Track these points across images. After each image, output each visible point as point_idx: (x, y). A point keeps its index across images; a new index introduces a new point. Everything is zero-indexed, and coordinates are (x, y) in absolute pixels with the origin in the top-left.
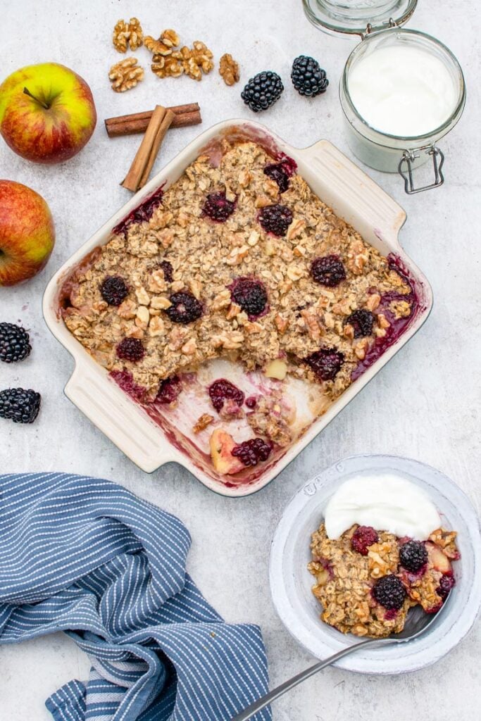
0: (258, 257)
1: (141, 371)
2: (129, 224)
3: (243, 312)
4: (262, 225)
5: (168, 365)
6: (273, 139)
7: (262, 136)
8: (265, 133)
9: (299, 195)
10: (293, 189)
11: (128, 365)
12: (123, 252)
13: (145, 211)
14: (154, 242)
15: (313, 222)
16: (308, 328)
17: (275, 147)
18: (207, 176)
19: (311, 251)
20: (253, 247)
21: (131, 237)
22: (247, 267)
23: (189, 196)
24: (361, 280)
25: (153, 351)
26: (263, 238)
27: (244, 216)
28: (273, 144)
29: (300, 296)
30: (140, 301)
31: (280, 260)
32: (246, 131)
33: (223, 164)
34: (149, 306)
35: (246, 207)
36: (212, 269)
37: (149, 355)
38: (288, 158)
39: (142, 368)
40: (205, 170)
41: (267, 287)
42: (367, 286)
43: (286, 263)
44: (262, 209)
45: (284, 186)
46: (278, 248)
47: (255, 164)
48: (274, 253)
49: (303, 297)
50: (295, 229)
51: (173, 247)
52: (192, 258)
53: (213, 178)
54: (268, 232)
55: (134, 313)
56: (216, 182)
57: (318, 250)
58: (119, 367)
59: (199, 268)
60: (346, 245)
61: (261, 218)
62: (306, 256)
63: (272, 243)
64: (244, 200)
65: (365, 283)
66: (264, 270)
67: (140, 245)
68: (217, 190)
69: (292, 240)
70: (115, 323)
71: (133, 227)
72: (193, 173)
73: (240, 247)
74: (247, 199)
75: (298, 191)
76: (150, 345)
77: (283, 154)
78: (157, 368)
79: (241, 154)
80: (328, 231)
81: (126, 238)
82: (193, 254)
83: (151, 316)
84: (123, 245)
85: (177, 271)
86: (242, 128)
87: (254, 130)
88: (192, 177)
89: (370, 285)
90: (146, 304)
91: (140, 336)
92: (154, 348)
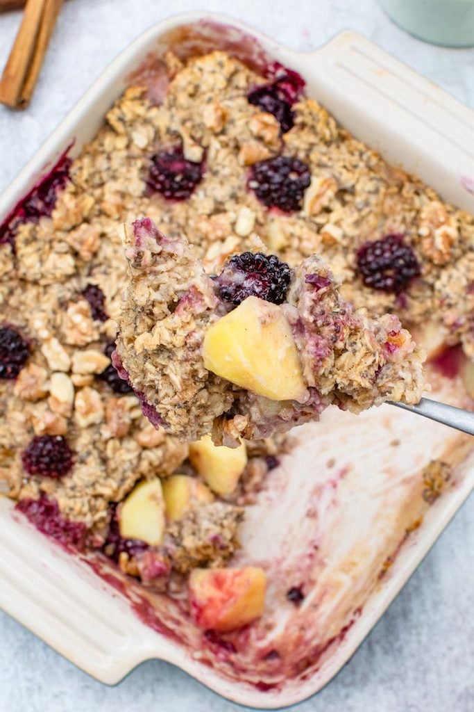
1: (71, 493)
2: (16, 226)
4: (258, 197)
5: (118, 475)
6: (255, 41)
7: (234, 37)
8: (238, 30)
9: (316, 133)
10: (303, 125)
11: (47, 485)
12: (11, 279)
13: (42, 198)
14: (66, 253)
15: (348, 179)
17: (261, 55)
18: (146, 122)
19: (353, 232)
20: (246, 238)
21: (23, 250)
23: (118, 161)
24: (450, 277)
25: (89, 453)
26: (261, 220)
27: (222, 183)
28: (256, 49)
30: (54, 365)
31: (299, 255)
32: (206, 32)
33: (171, 97)
34: (70, 373)
35: (224, 167)
37: (83, 462)
38: (287, 71)
39: (73, 488)
40: (141, 110)
42: (465, 283)
44: (252, 167)
45: (287, 122)
46: (292, 235)
47: (229, 89)
50: (319, 196)
51: (101, 256)
53: (157, 123)
54: (270, 207)
55: (45, 388)
56: (163, 130)
57: (365, 228)
58: (31, 491)
60: (413, 214)
61: (254, 184)
62: (345, 243)
63: (278, 226)
64: (220, 156)
65: (458, 279)
67: (42, 261)
68: (168, 145)
69: (315, 215)
70: (14, 410)
71: (24, 230)
72: (120, 119)
73: (223, 240)
74: (223, 154)
75: (313, 127)
76: (82, 443)
77: (277, 65)
78: (102, 485)
79: (202, 75)
80: (376, 191)
81: (14, 252)
83: (77, 389)
84: (10, 266)
85: (113, 298)
86: (198, 29)
87: (220, 29)
88: (120, 127)
89: (468, 280)
90: (65, 369)
91: (61, 429)
92: (90, 447)
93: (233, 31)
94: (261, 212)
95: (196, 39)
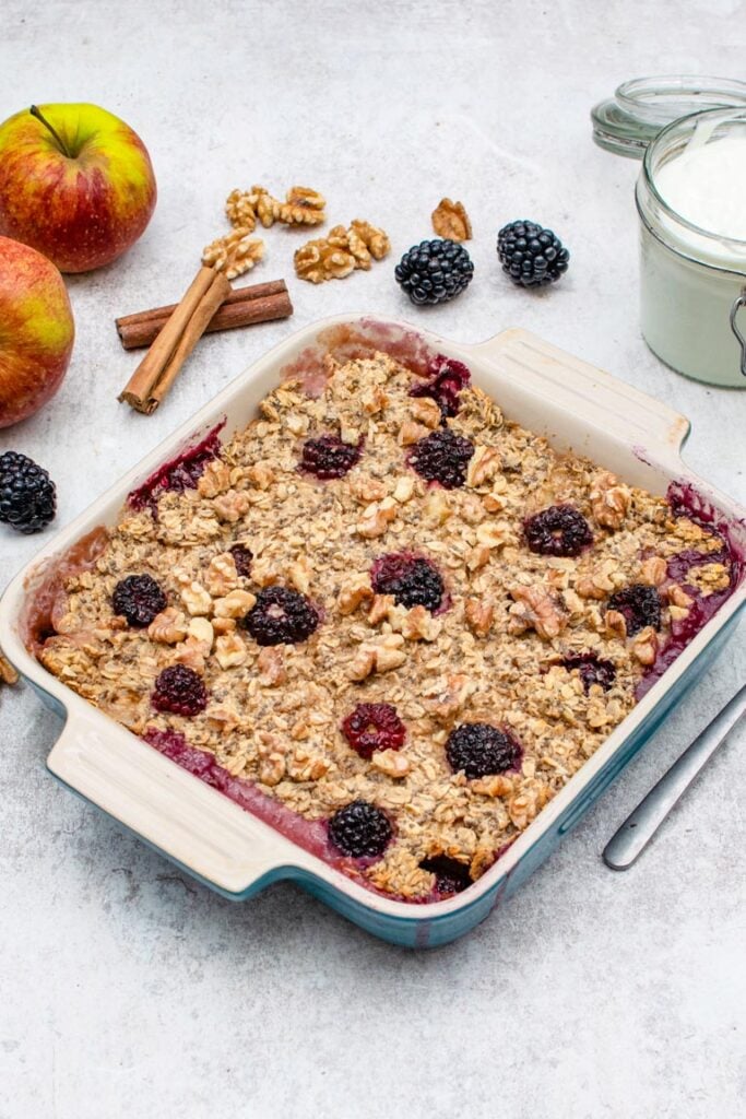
0: (417, 521)
2: (159, 493)
3: (401, 605)
4: (417, 471)
5: (256, 712)
6: (418, 336)
7: (396, 337)
8: (401, 328)
9: (480, 419)
10: (468, 413)
11: (175, 720)
12: (151, 540)
13: (188, 468)
14: (211, 517)
15: (513, 459)
16: (534, 617)
17: (423, 352)
18: (302, 412)
19: (517, 503)
20: (404, 504)
21: (163, 511)
22: (397, 538)
23: (271, 443)
24: (624, 538)
25: (226, 693)
26: (421, 491)
27: (380, 462)
28: (419, 346)
29: (507, 574)
30: (193, 609)
31: (461, 522)
32: (367, 334)
33: (329, 392)
34: (210, 616)
35: (382, 448)
36: (330, 545)
37: (219, 701)
38: (452, 363)
40: (296, 400)
41: (442, 566)
42: (638, 546)
43: (472, 524)
44: (411, 446)
46: (453, 502)
47: (390, 385)
48: (447, 510)
49: (514, 575)
50: (483, 463)
51: (248, 520)
52: (287, 532)
53: (312, 413)
54: (430, 482)
55: (183, 630)
56: (320, 418)
57: (532, 502)
58: (160, 724)
59: (303, 546)
60: (584, 489)
61: (414, 459)
62: (509, 511)
63: (438, 498)
64: (380, 441)
65: (632, 542)
66: (431, 541)
67: (184, 526)
68: (322, 432)
69: (478, 487)
70: (145, 656)
71: (169, 497)
72: (274, 405)
73: (380, 500)
74: (381, 439)
75: (477, 412)
76: (219, 684)
77: (440, 359)
79: (362, 370)
80: (545, 468)
81: (154, 516)
82: (289, 525)
83: (219, 632)
84: (149, 527)
85: (259, 556)
86: (358, 329)
87: (382, 329)
88: (274, 412)
89: (642, 545)
90: (206, 610)
91: (197, 664)
92: (229, 687)
93: (394, 331)
94: (421, 483)
95: (356, 342)
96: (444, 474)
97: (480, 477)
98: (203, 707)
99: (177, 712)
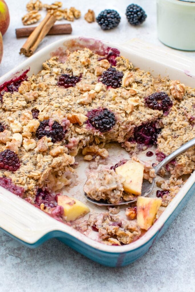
0: (104, 98)
1: (18, 175)
2: (4, 93)
4: (103, 83)
6: (100, 41)
7: (92, 43)
8: (94, 39)
9: (125, 66)
10: (120, 65)
13: (15, 85)
14: (24, 101)
15: (138, 79)
17: (102, 47)
18: (58, 67)
19: (142, 92)
20: (98, 93)
21: (5, 98)
22: (96, 104)
23: (47, 76)
24: (185, 103)
25: (28, 161)
26: (105, 89)
27: (88, 80)
28: (100, 45)
29: (142, 115)
30: (14, 130)
31: (121, 98)
32: (81, 42)
33: (68, 61)
34: (21, 133)
35: (89, 76)
36: (70, 106)
37: (25, 164)
38: (112, 50)
39: (19, 173)
40: (56, 63)
41: (115, 113)
42: (192, 104)
43: (126, 99)
44: (100, 76)
45: (114, 63)
46: (117, 92)
48: (115, 95)
49: (144, 115)
50: (127, 78)
51: (38, 100)
52: (52, 102)
53: (62, 67)
56: (65, 69)
57: (147, 92)
59: (59, 107)
60: (166, 87)
61: (101, 79)
62: (139, 95)
63: (112, 92)
65: (189, 103)
66: (110, 105)
67: (13, 104)
68: (66, 73)
69: (126, 87)
71: (7, 94)
72: (48, 64)
73: (89, 91)
74: (88, 74)
75: (123, 64)
76: (25, 157)
77: (109, 49)
78: (33, 172)
79: (80, 54)
80: (151, 81)
81: (1, 100)
82: (54, 100)
83: (24, 137)
85: (42, 111)
86: (78, 41)
87: (86, 41)
88: (48, 67)
89: (193, 103)
90: (20, 130)
91: (16, 150)
92: (29, 159)
93: (91, 40)
94: (104, 87)
95: (78, 46)
96: (113, 83)
97: (127, 83)
98: (18, 167)
99: (7, 169)
